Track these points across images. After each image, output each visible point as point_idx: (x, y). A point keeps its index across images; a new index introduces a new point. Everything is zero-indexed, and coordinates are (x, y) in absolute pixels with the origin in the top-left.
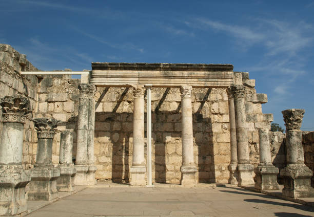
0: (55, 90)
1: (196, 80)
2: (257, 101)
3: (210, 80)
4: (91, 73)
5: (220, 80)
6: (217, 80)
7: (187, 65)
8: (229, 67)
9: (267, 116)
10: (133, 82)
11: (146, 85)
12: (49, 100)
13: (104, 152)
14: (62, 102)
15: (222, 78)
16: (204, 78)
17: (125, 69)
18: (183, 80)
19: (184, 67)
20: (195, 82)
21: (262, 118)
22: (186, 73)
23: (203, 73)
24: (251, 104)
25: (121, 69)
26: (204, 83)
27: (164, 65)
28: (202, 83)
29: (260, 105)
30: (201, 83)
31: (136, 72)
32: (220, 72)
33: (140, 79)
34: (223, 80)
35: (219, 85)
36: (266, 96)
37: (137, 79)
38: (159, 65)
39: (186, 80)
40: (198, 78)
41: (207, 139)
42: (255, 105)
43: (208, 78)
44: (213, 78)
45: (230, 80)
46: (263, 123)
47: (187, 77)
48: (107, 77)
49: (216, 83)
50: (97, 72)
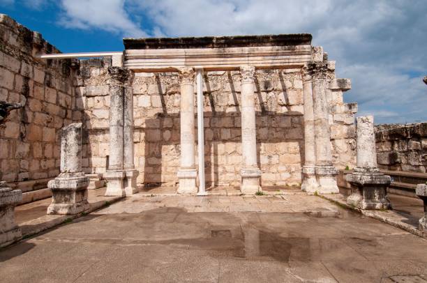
0: (94, 82)
1: (260, 58)
2: (338, 88)
3: (279, 57)
4: (124, 53)
5: (293, 57)
6: (288, 57)
8: (306, 39)
9: (350, 106)
10: (178, 64)
11: (196, 67)
12: (87, 94)
13: (154, 153)
14: (102, 96)
15: (296, 54)
16: (271, 54)
17: (168, 47)
18: (243, 59)
19: (244, 41)
20: (260, 62)
21: (344, 108)
22: (246, 49)
23: (270, 48)
24: (329, 91)
25: (162, 47)
26: (270, 61)
27: (218, 39)
28: (268, 62)
29: (341, 93)
30: (266, 62)
31: (181, 51)
32: (293, 46)
33: (188, 60)
34: (297, 57)
35: (291, 64)
36: (349, 81)
37: (184, 60)
38: (211, 39)
39: (247, 58)
40: (263, 55)
41: (273, 135)
42: (334, 93)
43: (276, 55)
44: (283, 54)
45: (306, 56)
46: (344, 115)
47: (248, 55)
48: (144, 58)
49: (287, 61)
50: (132, 52)
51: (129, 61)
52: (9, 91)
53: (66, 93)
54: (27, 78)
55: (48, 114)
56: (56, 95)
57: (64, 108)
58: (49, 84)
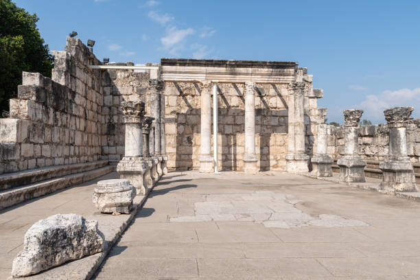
1: (259, 77)
2: (313, 96)
3: (273, 77)
4: (160, 68)
5: (282, 77)
6: (279, 77)
7: (252, 62)
8: (292, 65)
9: (322, 110)
10: (200, 78)
11: (213, 81)
14: (127, 95)
15: (284, 75)
16: (267, 75)
17: (193, 65)
18: (247, 76)
19: (249, 64)
20: (259, 79)
21: (317, 112)
22: (250, 70)
23: (267, 69)
24: (307, 98)
25: (189, 65)
27: (230, 62)
28: (265, 80)
29: (316, 100)
31: (203, 69)
32: (282, 70)
33: (208, 75)
34: (285, 77)
35: (281, 82)
36: (322, 91)
37: (205, 75)
38: (226, 61)
39: (250, 77)
40: (262, 75)
41: (264, 131)
42: (311, 100)
43: (271, 75)
44: (276, 75)
45: (291, 77)
46: (317, 117)
47: (252, 74)
48: (176, 72)
50: (167, 68)
51: (163, 75)
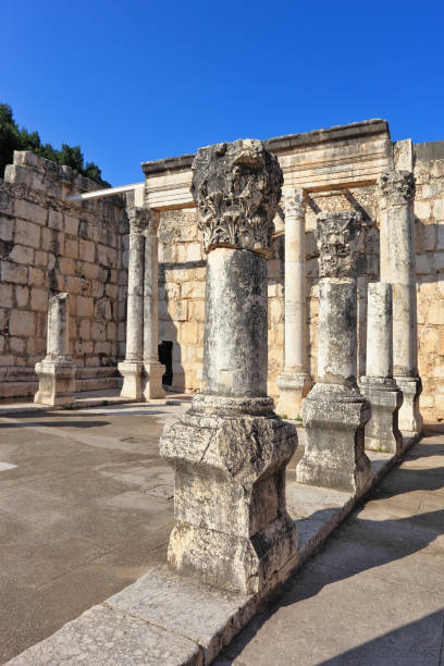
1: (309, 172)
3: (338, 168)
4: (146, 184)
5: (358, 166)
6: (351, 166)
7: (290, 139)
15: (361, 159)
16: (325, 164)
19: (284, 145)
20: (309, 179)
23: (321, 152)
26: (325, 177)
28: (322, 179)
30: (319, 177)
39: (291, 175)
40: (313, 166)
43: (332, 164)
44: (344, 162)
45: (380, 162)
47: (292, 169)
48: (165, 189)
49: (350, 174)
50: (154, 182)
51: (150, 196)
52: (35, 250)
53: (109, 246)
54: (56, 231)
55: (83, 277)
56: (93, 250)
57: (105, 268)
58: (83, 236)
